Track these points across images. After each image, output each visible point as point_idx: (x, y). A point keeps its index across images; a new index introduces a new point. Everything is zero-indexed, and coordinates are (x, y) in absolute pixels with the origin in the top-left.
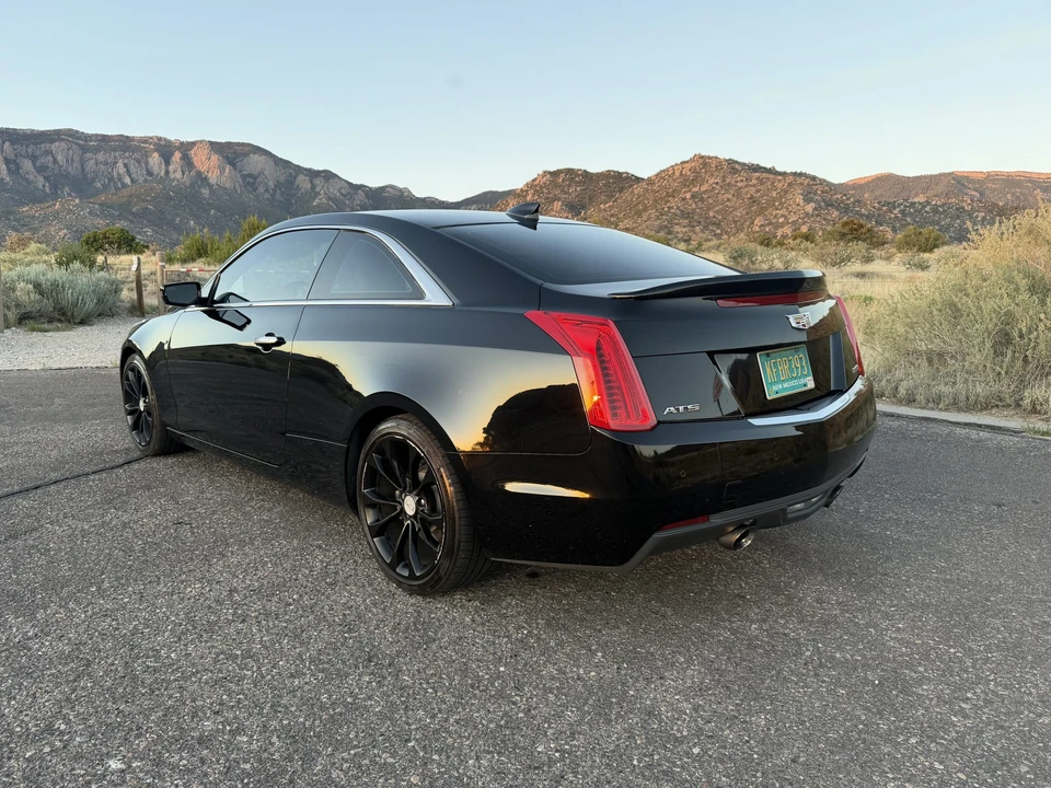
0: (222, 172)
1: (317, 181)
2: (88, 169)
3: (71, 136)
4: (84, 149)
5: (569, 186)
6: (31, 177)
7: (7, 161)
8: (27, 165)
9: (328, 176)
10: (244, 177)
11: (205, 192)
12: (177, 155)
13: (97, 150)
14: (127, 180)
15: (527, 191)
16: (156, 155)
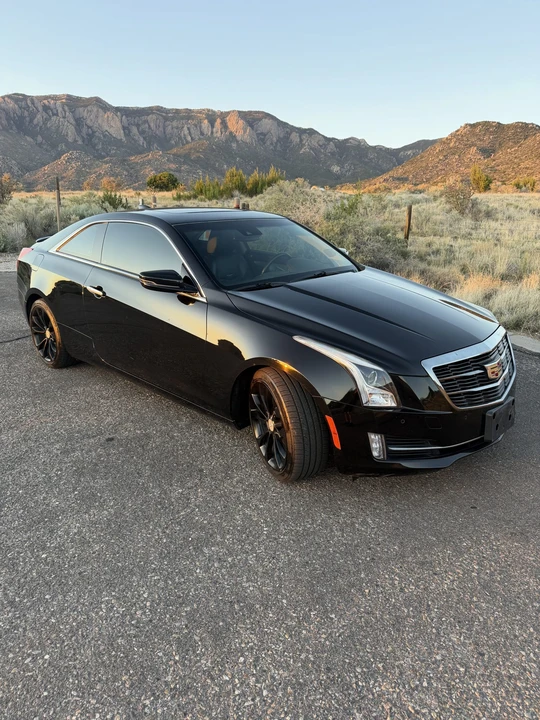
0: (245, 132)
1: (304, 137)
2: (167, 132)
3: (158, 110)
4: (166, 119)
5: (485, 135)
6: (136, 138)
7: (124, 128)
8: (134, 130)
9: (311, 132)
10: (258, 135)
11: (234, 145)
12: (219, 121)
13: (173, 119)
14: (189, 139)
15: (451, 140)
16: (206, 121)
